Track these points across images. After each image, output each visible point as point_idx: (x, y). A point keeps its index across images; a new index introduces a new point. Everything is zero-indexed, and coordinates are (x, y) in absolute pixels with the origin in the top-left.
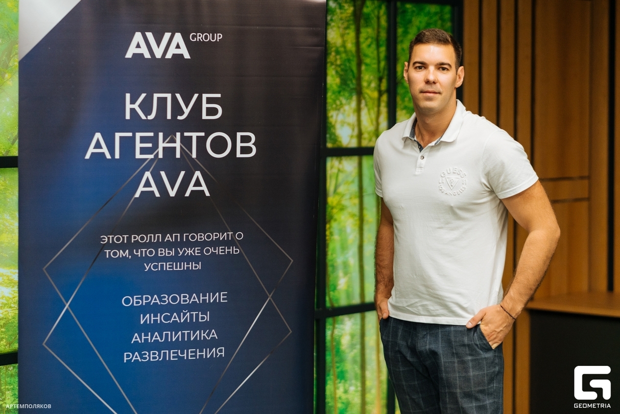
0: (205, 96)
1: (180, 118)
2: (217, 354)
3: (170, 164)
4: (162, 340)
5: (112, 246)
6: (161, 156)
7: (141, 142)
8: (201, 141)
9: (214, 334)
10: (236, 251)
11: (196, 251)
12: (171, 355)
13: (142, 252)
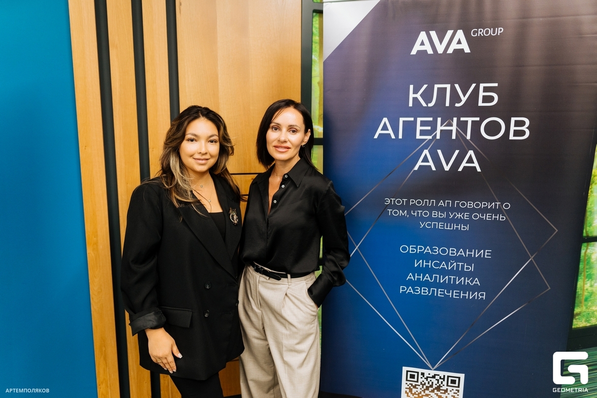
0: (482, 86)
1: (457, 105)
2: (478, 297)
3: (446, 143)
4: (431, 280)
5: (394, 207)
6: (438, 137)
7: (421, 125)
8: (476, 126)
9: (477, 282)
10: (502, 218)
11: (465, 216)
12: (439, 293)
13: (418, 213)
